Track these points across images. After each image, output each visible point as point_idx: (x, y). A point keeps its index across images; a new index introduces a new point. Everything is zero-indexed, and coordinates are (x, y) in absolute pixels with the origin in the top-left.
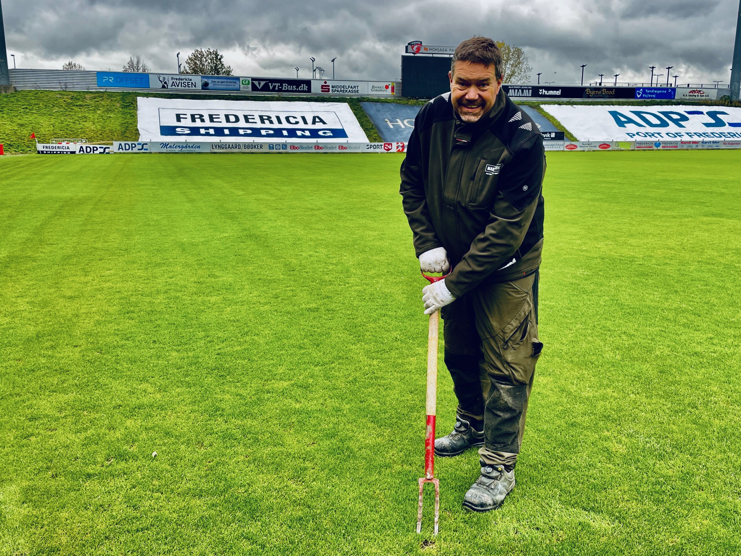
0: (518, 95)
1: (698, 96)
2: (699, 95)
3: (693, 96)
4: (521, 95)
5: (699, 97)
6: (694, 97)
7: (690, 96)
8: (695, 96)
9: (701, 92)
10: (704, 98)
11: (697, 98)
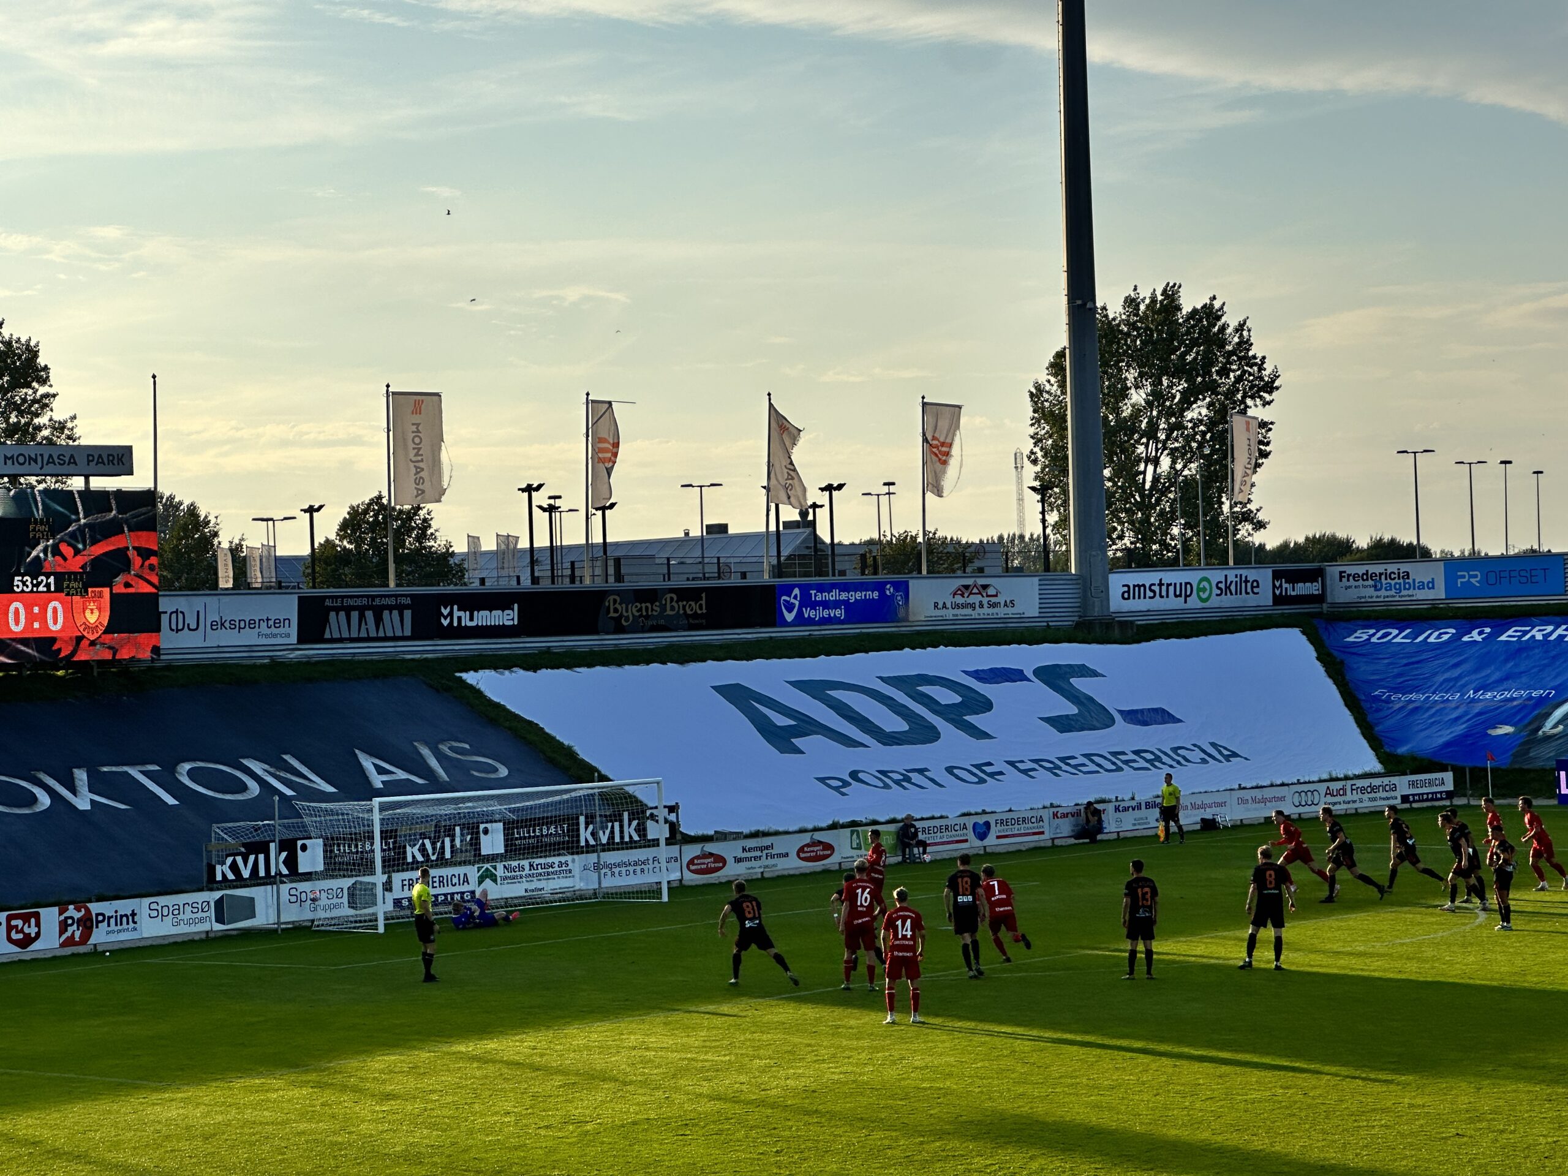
0: (363, 634)
1: (981, 606)
2: (985, 600)
3: (964, 606)
4: (373, 634)
5: (986, 610)
6: (968, 611)
7: (958, 606)
9: (991, 591)
10: (1001, 612)
11: (979, 614)
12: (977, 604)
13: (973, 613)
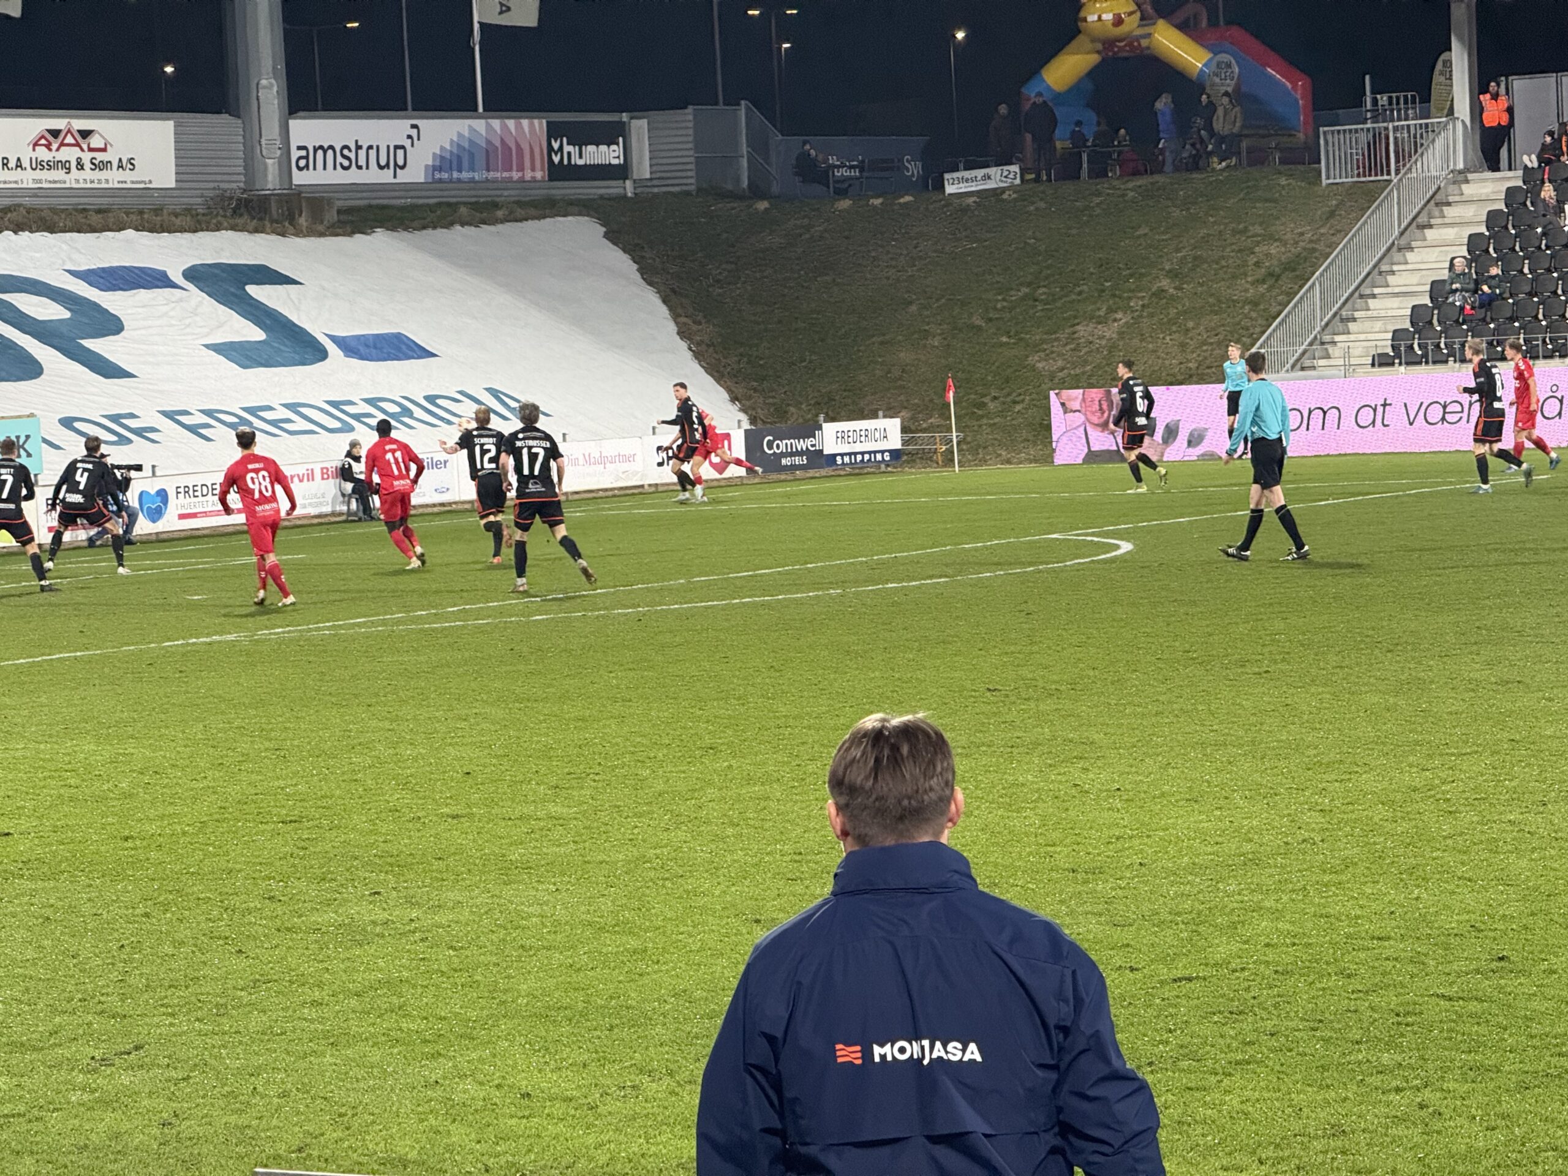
1: (80, 166)
2: (86, 157)
3: (51, 166)
5: (88, 174)
6: (59, 174)
7: (39, 165)
8: (65, 166)
9: (96, 142)
10: (113, 178)
11: (77, 181)
12: (74, 164)
13: (67, 177)
